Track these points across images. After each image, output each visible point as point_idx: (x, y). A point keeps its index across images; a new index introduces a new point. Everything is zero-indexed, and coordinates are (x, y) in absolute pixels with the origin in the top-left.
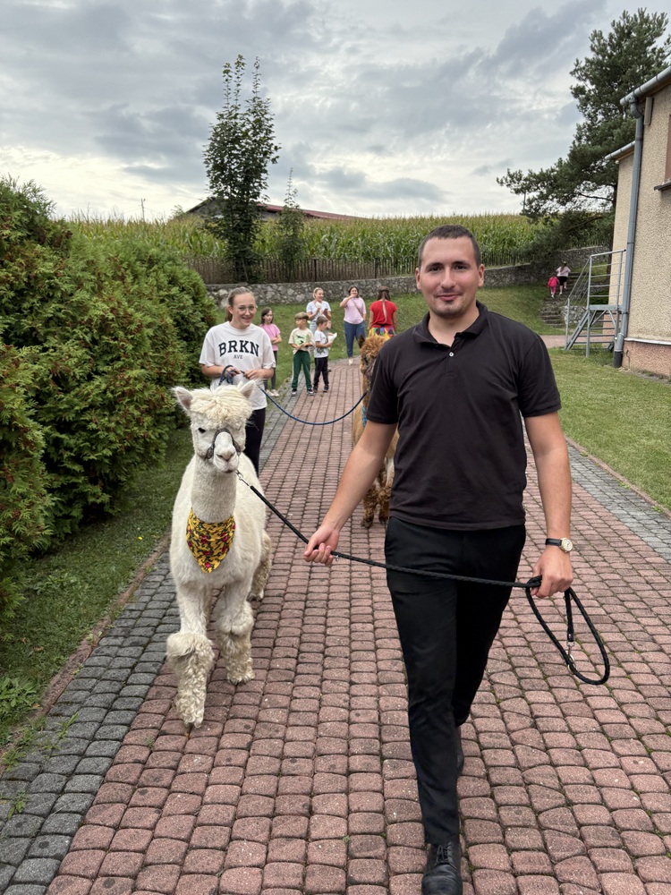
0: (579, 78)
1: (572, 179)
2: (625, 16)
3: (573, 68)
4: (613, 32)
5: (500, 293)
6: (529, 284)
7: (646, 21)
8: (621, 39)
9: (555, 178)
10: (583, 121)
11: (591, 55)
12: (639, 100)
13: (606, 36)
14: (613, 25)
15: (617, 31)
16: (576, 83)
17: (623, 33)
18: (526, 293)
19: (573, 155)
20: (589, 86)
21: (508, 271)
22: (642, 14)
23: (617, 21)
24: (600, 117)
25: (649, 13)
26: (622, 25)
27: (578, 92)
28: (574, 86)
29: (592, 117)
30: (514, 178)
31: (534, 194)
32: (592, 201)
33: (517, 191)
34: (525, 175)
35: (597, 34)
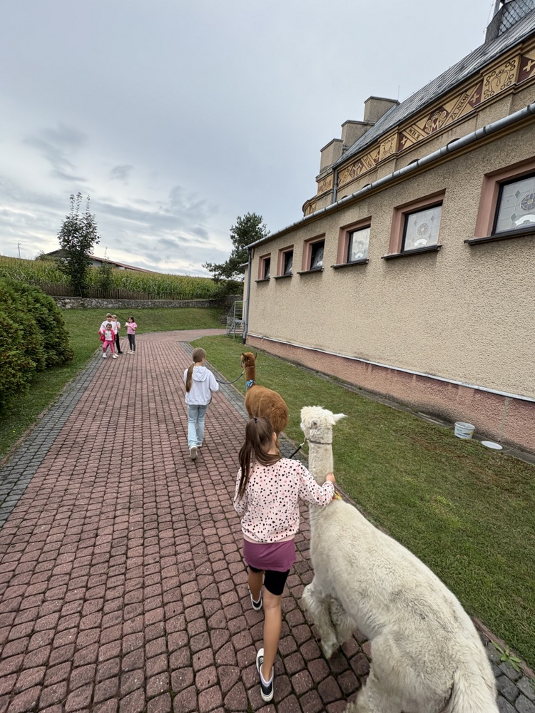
0: (233, 232)
1: (231, 269)
2: (249, 214)
3: (231, 228)
4: (245, 218)
5: (203, 310)
6: (215, 308)
7: (256, 217)
8: (247, 221)
9: (224, 269)
10: (234, 249)
11: (237, 225)
12: (250, 249)
13: (242, 220)
14: (245, 216)
16: (232, 234)
17: (248, 219)
18: (213, 311)
19: (230, 260)
20: (236, 236)
21: (206, 302)
22: (254, 215)
24: (240, 248)
25: (257, 214)
26: (248, 216)
27: (232, 237)
29: (238, 248)
30: (209, 265)
31: (217, 273)
32: (237, 278)
33: (210, 271)
34: (213, 265)
35: (239, 218)
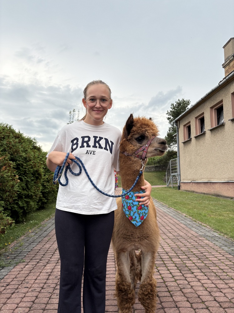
0: (169, 115)
2: (179, 100)
3: (167, 113)
4: (176, 104)
7: (185, 101)
8: (178, 106)
10: (170, 126)
11: (171, 110)
14: (176, 102)
15: (177, 104)
16: (168, 116)
17: (179, 104)
19: (168, 135)
20: (171, 117)
22: (183, 100)
23: (177, 101)
24: (175, 126)
25: (185, 99)
26: (178, 102)
27: (169, 119)
28: (167, 117)
29: (173, 125)
35: (173, 105)
